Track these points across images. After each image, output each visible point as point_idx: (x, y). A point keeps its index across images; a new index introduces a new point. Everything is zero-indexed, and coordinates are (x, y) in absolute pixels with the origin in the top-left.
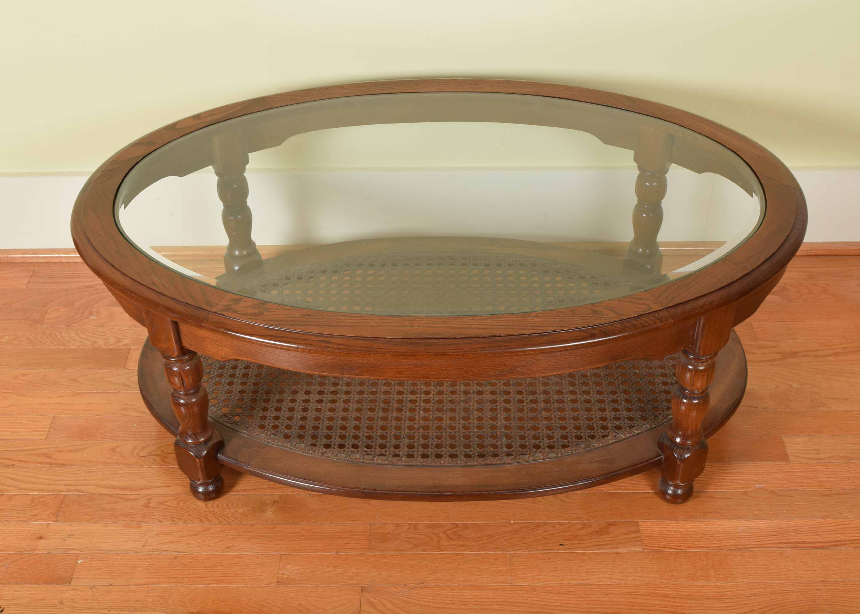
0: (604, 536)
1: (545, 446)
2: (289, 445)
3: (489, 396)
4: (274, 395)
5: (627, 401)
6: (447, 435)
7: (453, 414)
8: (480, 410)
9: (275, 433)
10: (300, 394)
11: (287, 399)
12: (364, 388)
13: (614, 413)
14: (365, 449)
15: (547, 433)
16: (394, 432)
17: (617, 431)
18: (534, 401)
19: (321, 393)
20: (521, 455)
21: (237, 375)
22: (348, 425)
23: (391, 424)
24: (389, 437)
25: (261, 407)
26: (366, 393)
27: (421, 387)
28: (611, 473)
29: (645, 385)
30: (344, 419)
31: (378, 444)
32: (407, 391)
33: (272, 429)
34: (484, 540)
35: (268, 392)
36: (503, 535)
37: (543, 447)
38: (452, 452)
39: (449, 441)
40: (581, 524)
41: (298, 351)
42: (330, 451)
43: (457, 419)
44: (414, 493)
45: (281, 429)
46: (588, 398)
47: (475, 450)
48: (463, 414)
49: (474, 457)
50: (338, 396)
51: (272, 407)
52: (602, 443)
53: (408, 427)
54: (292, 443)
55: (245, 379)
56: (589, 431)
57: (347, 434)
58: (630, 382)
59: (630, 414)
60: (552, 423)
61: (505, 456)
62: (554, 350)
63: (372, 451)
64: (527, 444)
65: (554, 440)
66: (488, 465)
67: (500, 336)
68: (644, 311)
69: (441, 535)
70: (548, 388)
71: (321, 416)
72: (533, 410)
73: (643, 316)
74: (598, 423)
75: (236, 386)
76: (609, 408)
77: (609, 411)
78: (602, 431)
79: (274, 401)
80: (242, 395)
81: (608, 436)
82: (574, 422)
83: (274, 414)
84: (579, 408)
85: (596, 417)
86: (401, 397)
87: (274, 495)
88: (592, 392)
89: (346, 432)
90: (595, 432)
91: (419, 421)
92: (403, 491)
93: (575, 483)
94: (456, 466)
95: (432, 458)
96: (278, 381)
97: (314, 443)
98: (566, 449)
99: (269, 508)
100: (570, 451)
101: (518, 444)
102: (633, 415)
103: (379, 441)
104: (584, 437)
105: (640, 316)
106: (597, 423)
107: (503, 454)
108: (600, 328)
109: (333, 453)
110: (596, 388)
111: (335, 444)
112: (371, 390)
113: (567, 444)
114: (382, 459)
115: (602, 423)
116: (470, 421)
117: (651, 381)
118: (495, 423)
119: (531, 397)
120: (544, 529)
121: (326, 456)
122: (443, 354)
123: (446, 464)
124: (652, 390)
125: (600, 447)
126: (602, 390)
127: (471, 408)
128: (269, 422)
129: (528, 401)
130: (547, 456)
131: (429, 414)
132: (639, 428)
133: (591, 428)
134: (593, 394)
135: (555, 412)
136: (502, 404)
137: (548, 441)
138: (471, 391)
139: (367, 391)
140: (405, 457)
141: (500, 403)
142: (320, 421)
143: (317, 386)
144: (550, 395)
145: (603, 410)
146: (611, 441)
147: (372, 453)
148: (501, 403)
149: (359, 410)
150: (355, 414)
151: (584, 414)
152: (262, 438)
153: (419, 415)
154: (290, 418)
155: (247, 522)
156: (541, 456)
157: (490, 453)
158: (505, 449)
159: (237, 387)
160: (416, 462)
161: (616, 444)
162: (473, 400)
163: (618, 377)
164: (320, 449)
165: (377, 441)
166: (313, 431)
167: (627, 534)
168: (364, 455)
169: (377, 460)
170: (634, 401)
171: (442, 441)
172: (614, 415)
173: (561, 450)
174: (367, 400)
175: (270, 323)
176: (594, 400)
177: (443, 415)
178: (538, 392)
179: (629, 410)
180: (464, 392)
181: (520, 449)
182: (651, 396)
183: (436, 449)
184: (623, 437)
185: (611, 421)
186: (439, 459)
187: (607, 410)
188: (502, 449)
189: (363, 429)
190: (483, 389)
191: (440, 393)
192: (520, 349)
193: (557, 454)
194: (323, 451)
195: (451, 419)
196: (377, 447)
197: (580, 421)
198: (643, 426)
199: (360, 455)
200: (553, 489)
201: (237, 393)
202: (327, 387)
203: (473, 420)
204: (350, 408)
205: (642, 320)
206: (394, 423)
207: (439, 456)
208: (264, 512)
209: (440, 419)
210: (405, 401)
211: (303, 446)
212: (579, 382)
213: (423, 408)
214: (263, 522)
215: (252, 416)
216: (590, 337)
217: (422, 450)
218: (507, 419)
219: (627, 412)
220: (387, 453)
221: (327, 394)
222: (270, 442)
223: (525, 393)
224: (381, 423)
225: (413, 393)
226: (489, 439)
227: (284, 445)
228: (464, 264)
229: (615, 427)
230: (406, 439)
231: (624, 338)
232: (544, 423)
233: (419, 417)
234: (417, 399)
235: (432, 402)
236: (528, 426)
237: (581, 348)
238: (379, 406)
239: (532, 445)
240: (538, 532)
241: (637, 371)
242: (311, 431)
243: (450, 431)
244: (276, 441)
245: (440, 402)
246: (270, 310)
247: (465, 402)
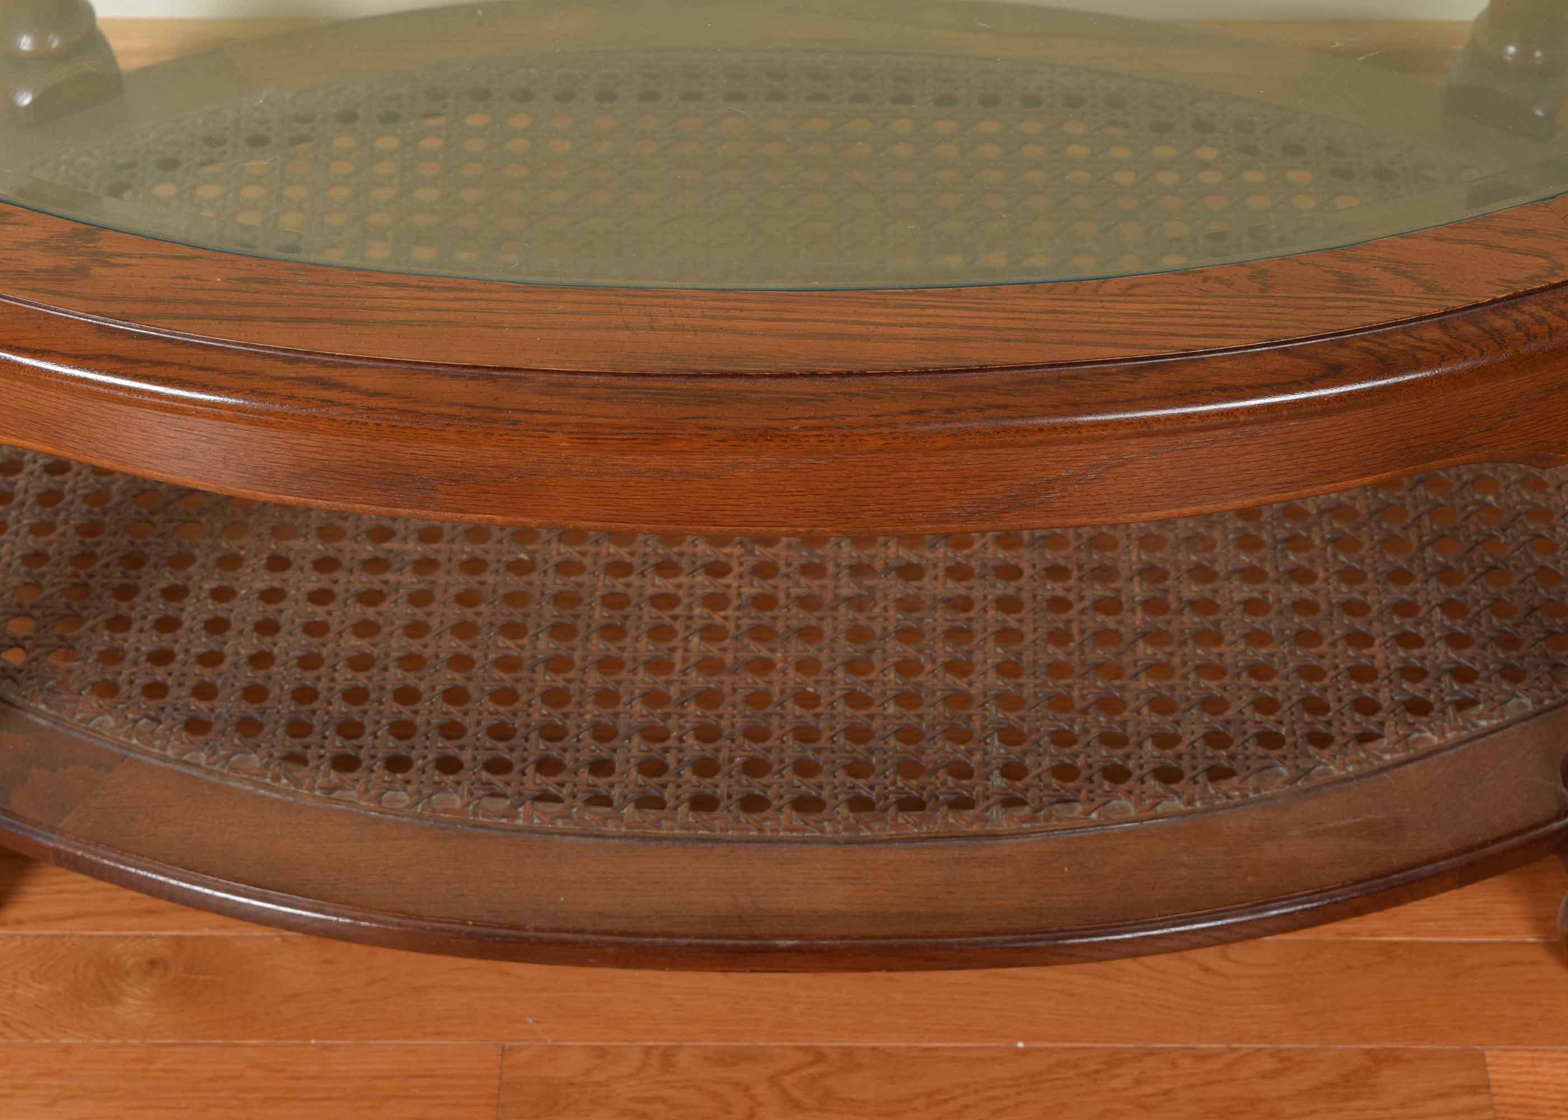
0: (1355, 1104)
1: (1145, 771)
2: (203, 757)
3: (944, 584)
4: (155, 574)
5: (1450, 608)
6: (788, 727)
7: (812, 651)
8: (907, 634)
9: (152, 713)
10: (249, 570)
11: (200, 588)
12: (489, 550)
13: (1402, 653)
14: (485, 776)
15: (1153, 723)
16: (591, 712)
17: (1411, 720)
18: (1109, 606)
19: (326, 565)
20: (1058, 802)
21: (20, 497)
22: (422, 686)
23: (583, 682)
24: (573, 731)
25: (107, 616)
26: (493, 566)
27: (696, 546)
28: (1389, 875)
29: (1518, 549)
30: (412, 662)
31: (532, 758)
32: (644, 563)
33: (143, 698)
34: (914, 1109)
35: (134, 561)
36: (989, 1093)
37: (1137, 773)
38: (803, 788)
39: (793, 750)
40: (1272, 1055)
41: (218, 417)
42: (357, 781)
43: (825, 667)
44: (660, 940)
45: (177, 699)
46: (1306, 593)
47: (888, 782)
48: (845, 648)
49: (885, 810)
50: (391, 577)
51: (144, 618)
52: (1358, 762)
53: (644, 695)
54: (214, 751)
55: (49, 509)
56: (1307, 717)
57: (418, 720)
58: (1462, 538)
59: (1464, 657)
60: (1173, 688)
61: (999, 806)
62: (1189, 424)
63: (508, 784)
64: (1080, 762)
65: (1181, 748)
66: (936, 838)
67: (982, 369)
68: (1532, 279)
69: (762, 1091)
70: (1159, 555)
71: (325, 652)
72: (1103, 636)
73: (1532, 297)
74: (1341, 687)
75: (13, 537)
76: (1384, 634)
77: (1384, 644)
78: (1358, 717)
79: (153, 595)
80: (36, 571)
81: (1380, 736)
82: (1254, 683)
83: (153, 641)
84: (1274, 632)
85: (1336, 667)
86: (619, 585)
87: (150, 937)
88: (1322, 575)
89: (416, 712)
90: (1329, 723)
91: (684, 672)
92: (622, 934)
93: (1253, 909)
94: (818, 841)
95: (729, 811)
96: (170, 521)
97: (298, 749)
98: (1224, 785)
99: (130, 985)
100: (1237, 789)
101: (1047, 763)
102: (1473, 659)
103: (539, 747)
104: (1289, 740)
105: (1516, 296)
106: (1339, 690)
107: (991, 801)
108: (1360, 344)
109: (367, 790)
110: (1335, 557)
111: (373, 757)
112: (511, 558)
113: (1225, 764)
114: (545, 814)
115: (1360, 690)
116: (872, 676)
117: (1542, 537)
118: (962, 684)
119: (1098, 590)
120: (1136, 1073)
121: (339, 801)
122: (766, 435)
123: (782, 834)
124: (1543, 567)
125: (1351, 780)
126: (1358, 567)
127: (877, 627)
128: (133, 673)
129: (1087, 603)
130: (1153, 807)
131: (723, 650)
132: (1494, 709)
133: (1315, 706)
134: (1326, 580)
135: (1183, 644)
136: (992, 613)
137: (1156, 754)
138: (878, 565)
139: (498, 561)
140: (632, 804)
141: (985, 610)
142: (323, 670)
143: (313, 540)
144: (1169, 583)
145: (1360, 640)
146: (1387, 757)
147: (509, 791)
148: (986, 612)
149: (465, 630)
150: (452, 645)
151: (1292, 653)
152: (105, 732)
153: (686, 650)
154: (211, 659)
155: (48, 1037)
156: (1132, 809)
157: (943, 793)
158: (997, 781)
159: (17, 540)
160: (669, 823)
161: (1409, 766)
162: (886, 596)
163: (1419, 517)
164: (320, 774)
165: (528, 745)
166: (292, 708)
167: (1441, 1096)
168: (481, 798)
169: (529, 818)
170: (1477, 608)
171: (769, 750)
172: (1405, 660)
173: (1205, 786)
174: (494, 592)
175: (114, 308)
176: (1330, 602)
177: (773, 650)
178: (1125, 573)
179: (1456, 641)
180: (851, 567)
181: (1054, 781)
182: (1541, 591)
183: (744, 779)
184: (1436, 740)
185: (1391, 682)
186: (755, 816)
187: (1377, 642)
188: (988, 779)
189: (480, 700)
190: (921, 557)
191: (764, 570)
192: (1059, 420)
193: (1190, 802)
194: (329, 781)
195: (800, 666)
196: (530, 770)
197: (1276, 681)
198: (1505, 702)
199: (466, 799)
200: (1173, 930)
201: (16, 563)
202: (347, 545)
203: (882, 671)
204: (434, 622)
205: (1524, 312)
206: (594, 679)
207: (754, 804)
208: (113, 1000)
209: (764, 666)
210: (634, 600)
211: (255, 760)
212: (1274, 536)
213: (698, 624)
214: (109, 1037)
215: (69, 649)
216: (1324, 376)
217: (694, 779)
218: (1008, 669)
219: (1449, 650)
220: (565, 792)
221: (351, 571)
222: (135, 746)
223: (1075, 573)
224: (545, 679)
225: (666, 568)
226: (940, 744)
227: (186, 758)
228: (861, 98)
229: (1404, 703)
230: (636, 739)
231: (1455, 380)
232: (1144, 687)
233: (685, 660)
234: (681, 593)
235: (735, 603)
236: (1083, 697)
237: (1289, 418)
238: (540, 616)
239: (1096, 766)
240: (1116, 1083)
241: (1490, 498)
242: (288, 707)
243: (798, 711)
244: (158, 743)
245: (765, 602)
246: (112, 261)
247: (857, 603)
